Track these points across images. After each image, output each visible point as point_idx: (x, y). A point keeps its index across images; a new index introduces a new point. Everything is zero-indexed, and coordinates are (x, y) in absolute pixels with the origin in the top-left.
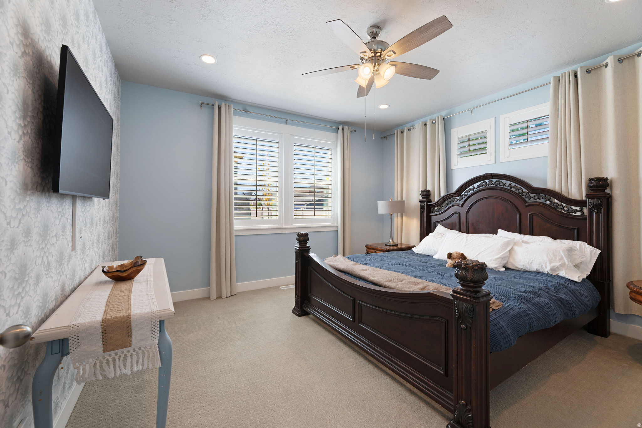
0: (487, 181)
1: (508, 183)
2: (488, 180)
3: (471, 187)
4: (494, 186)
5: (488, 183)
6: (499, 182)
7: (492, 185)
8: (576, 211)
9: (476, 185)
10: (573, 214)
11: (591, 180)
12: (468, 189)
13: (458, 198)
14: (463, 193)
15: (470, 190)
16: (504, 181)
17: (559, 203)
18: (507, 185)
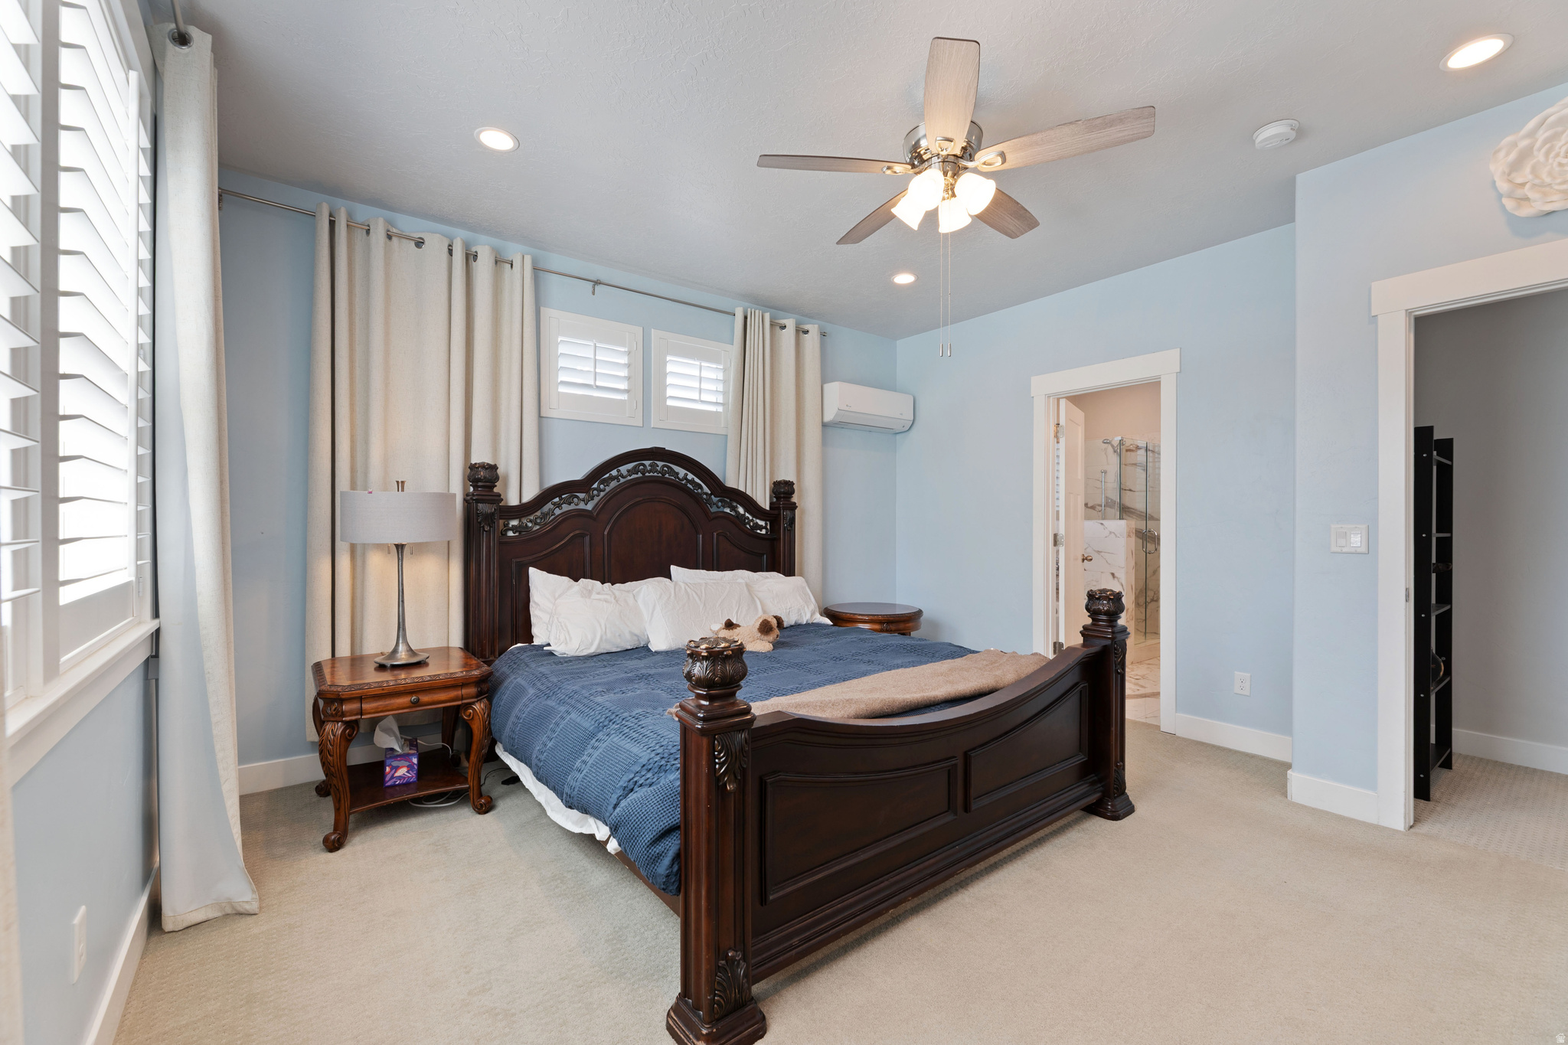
0: (647, 463)
1: (682, 472)
2: (650, 462)
3: (614, 473)
4: (660, 475)
5: (649, 468)
6: (668, 467)
7: (655, 474)
8: (761, 528)
9: (624, 469)
10: (759, 531)
11: (775, 483)
12: (608, 475)
13: (582, 495)
14: (595, 486)
15: (612, 478)
16: (676, 468)
17: (751, 518)
18: (681, 476)
